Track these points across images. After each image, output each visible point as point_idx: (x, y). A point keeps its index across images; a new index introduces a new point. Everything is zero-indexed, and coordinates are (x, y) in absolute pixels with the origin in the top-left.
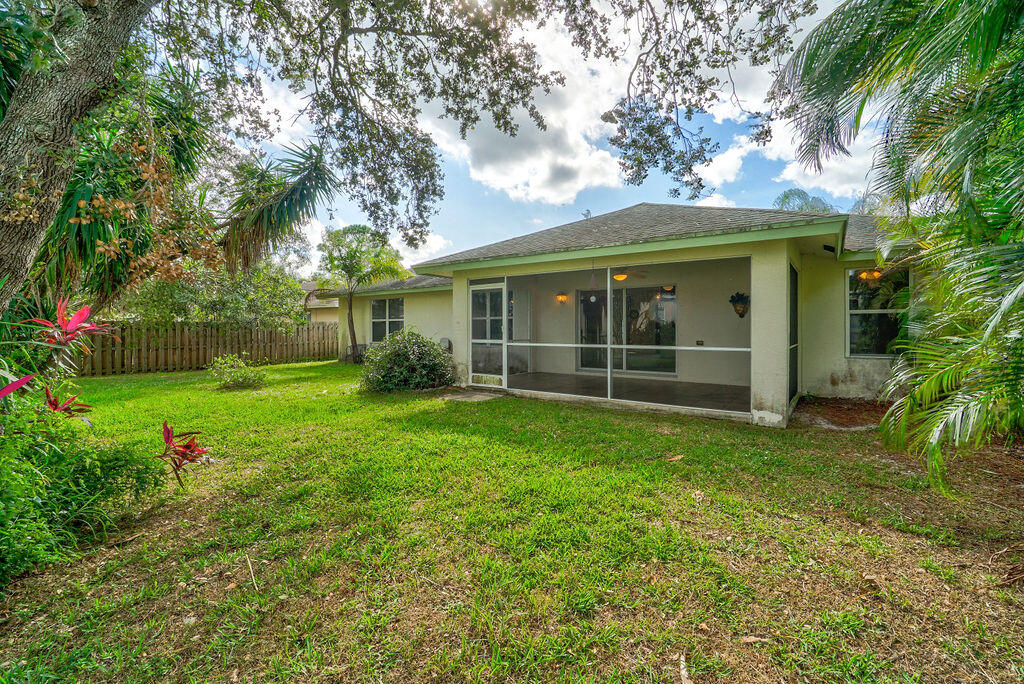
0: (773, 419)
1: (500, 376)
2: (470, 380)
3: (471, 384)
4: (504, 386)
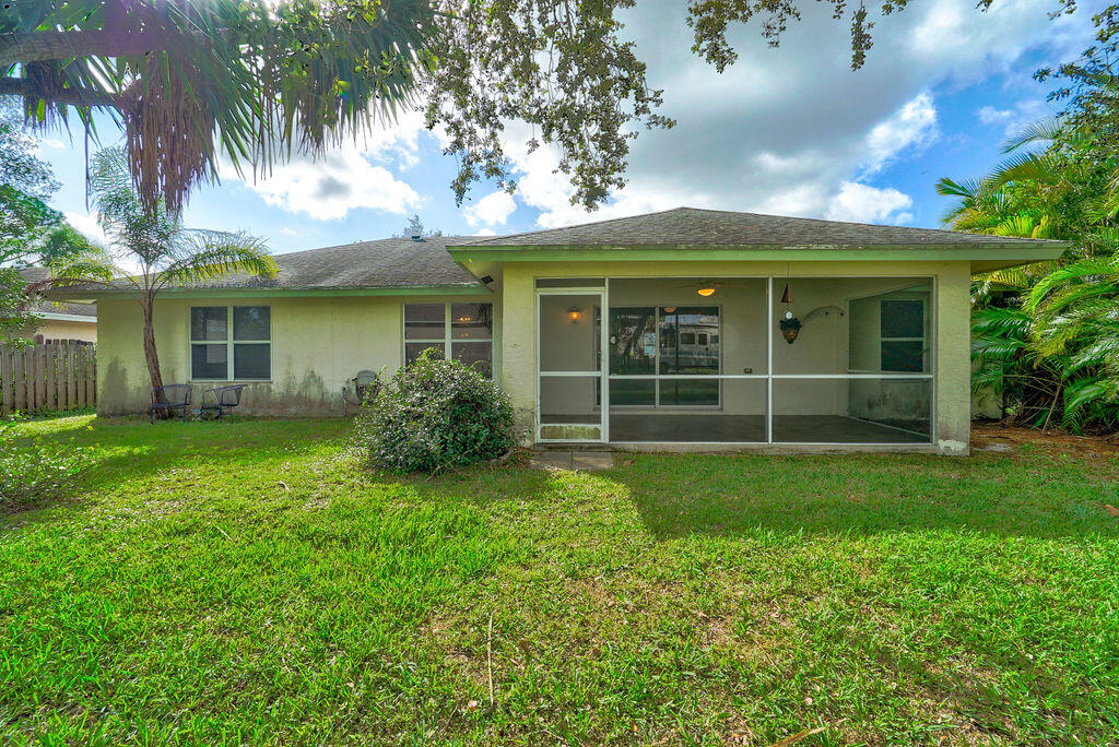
0: (957, 446)
1: (597, 426)
2: (538, 434)
3: (538, 439)
4: (605, 438)
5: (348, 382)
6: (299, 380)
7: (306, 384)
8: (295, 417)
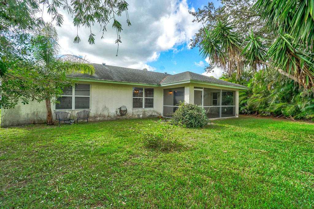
5: (117, 109)
6: (101, 109)
7: (103, 110)
8: (100, 121)
